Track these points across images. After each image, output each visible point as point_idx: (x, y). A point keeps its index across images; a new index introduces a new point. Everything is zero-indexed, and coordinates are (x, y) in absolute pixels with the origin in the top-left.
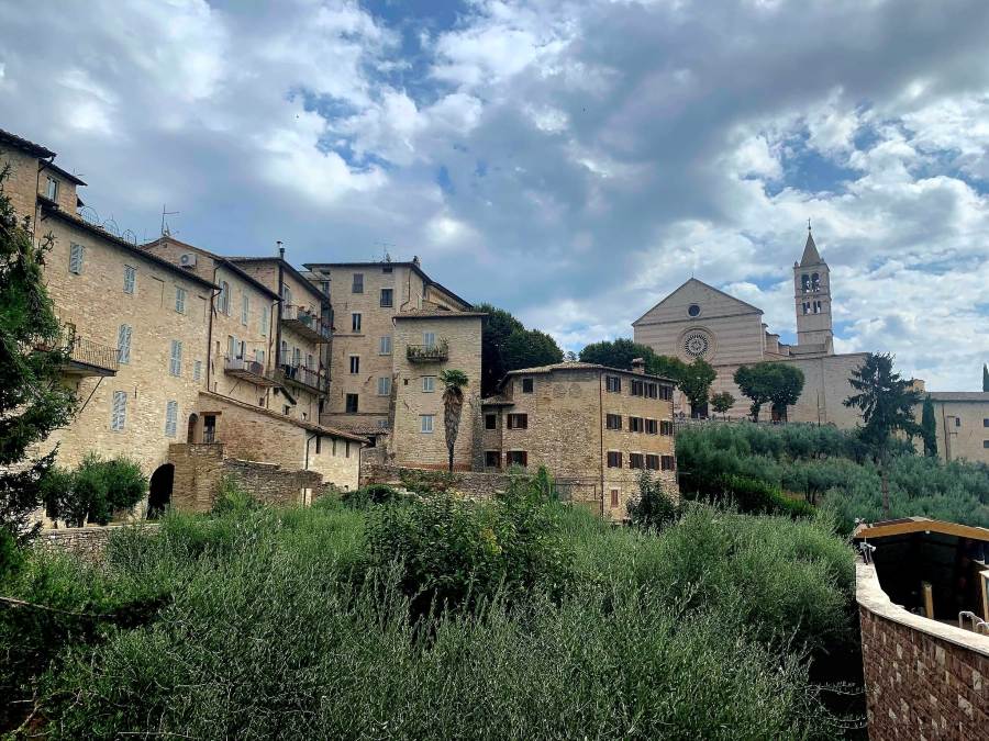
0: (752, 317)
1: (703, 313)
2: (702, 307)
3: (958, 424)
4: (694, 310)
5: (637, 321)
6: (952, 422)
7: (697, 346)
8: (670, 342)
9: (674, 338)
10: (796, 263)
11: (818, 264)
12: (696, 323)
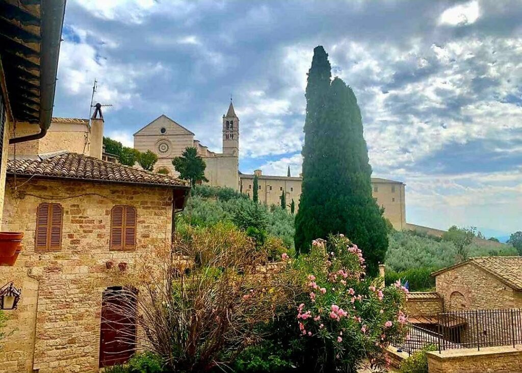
0: (189, 136)
1: (167, 132)
2: (167, 129)
3: (271, 189)
4: (163, 130)
5: (135, 134)
6: (268, 188)
7: (164, 148)
8: (150, 145)
9: (153, 144)
10: (224, 115)
11: (233, 117)
12: (163, 137)
